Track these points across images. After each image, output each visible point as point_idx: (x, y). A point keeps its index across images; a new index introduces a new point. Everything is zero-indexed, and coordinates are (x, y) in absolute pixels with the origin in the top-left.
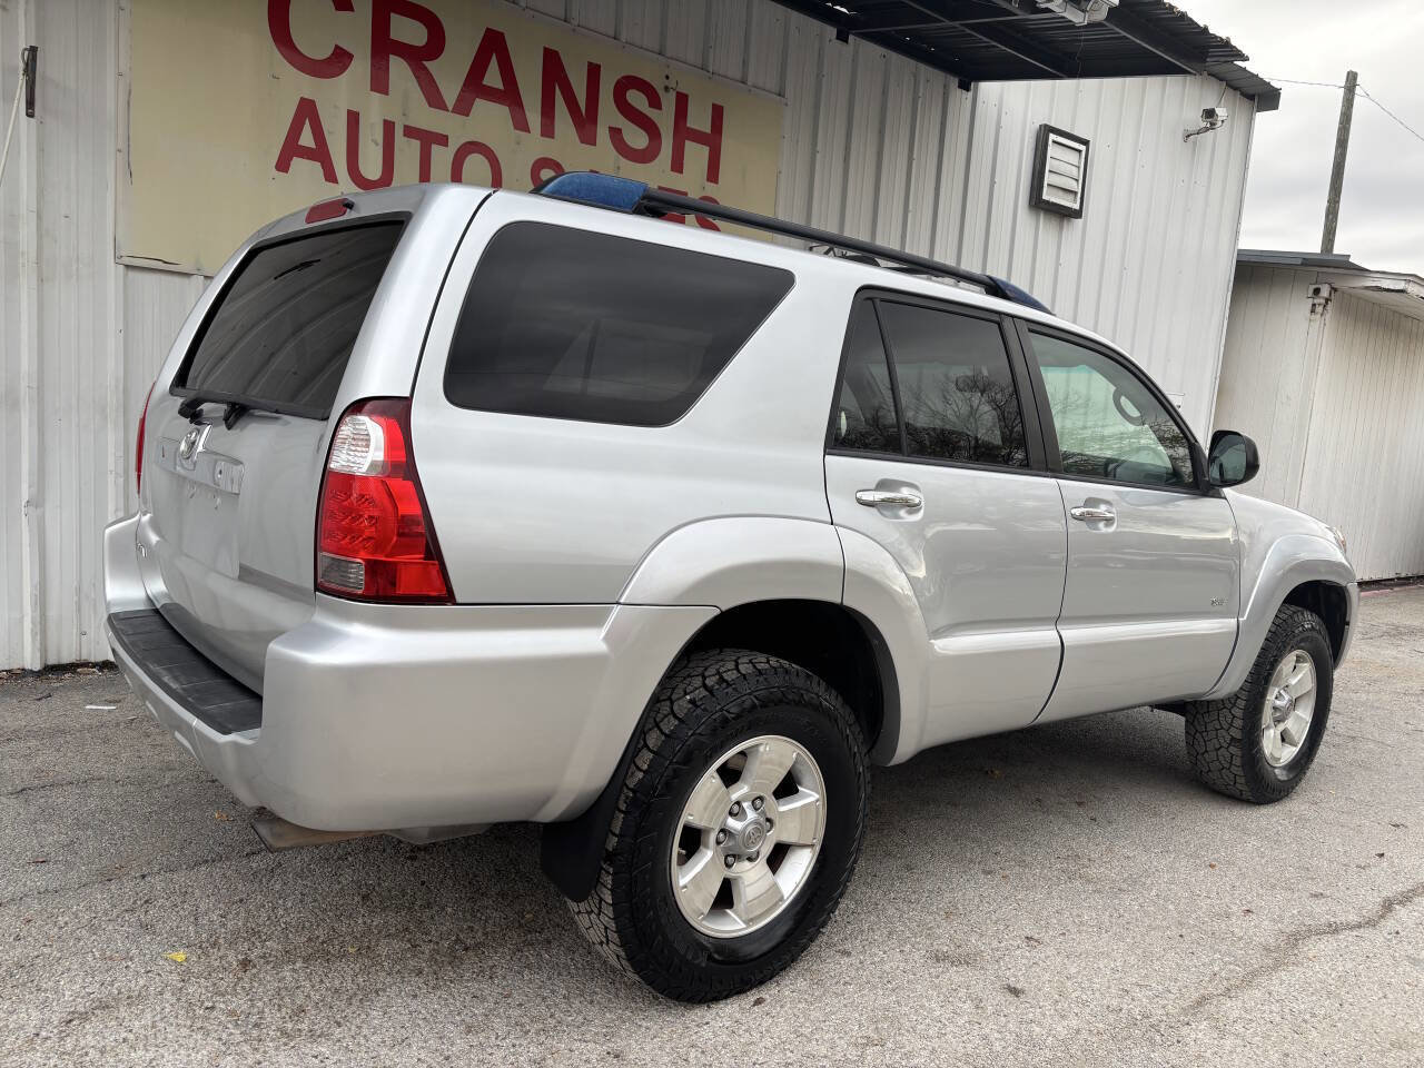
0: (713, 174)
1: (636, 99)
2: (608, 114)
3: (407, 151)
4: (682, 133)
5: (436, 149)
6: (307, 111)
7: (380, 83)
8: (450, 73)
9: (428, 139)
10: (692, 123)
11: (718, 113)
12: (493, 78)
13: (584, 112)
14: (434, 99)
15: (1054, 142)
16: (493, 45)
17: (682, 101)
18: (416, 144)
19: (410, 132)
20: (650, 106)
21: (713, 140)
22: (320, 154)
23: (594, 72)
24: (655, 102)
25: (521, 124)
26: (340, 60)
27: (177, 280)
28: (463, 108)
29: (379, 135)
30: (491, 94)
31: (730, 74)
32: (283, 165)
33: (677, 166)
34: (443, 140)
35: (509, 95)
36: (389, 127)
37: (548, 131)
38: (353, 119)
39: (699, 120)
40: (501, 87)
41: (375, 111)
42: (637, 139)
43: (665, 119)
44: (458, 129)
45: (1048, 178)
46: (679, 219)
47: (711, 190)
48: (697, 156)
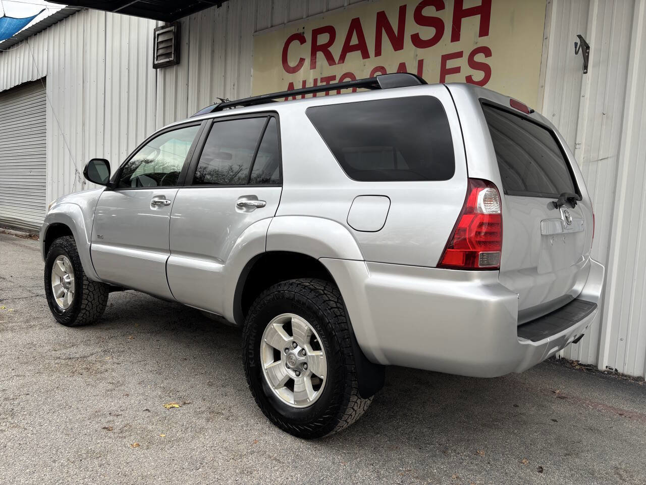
0: (484, 30)
1: (428, 11)
2: (411, 29)
4: (460, 15)
6: (291, 87)
7: (313, 65)
9: (329, 80)
10: (467, 5)
13: (397, 34)
14: (332, 62)
16: (356, 25)
18: (325, 84)
19: (323, 80)
20: (437, 10)
21: (484, 9)
23: (403, 10)
24: (440, 6)
25: (366, 55)
26: (301, 64)
28: (343, 58)
29: (312, 85)
30: (353, 48)
33: (456, 37)
34: (334, 78)
35: (362, 47)
36: (315, 81)
37: (378, 53)
38: (304, 83)
40: (358, 43)
41: (311, 77)
42: (427, 33)
43: (447, 13)
44: (340, 71)
46: (457, 70)
47: (484, 42)
48: (471, 25)
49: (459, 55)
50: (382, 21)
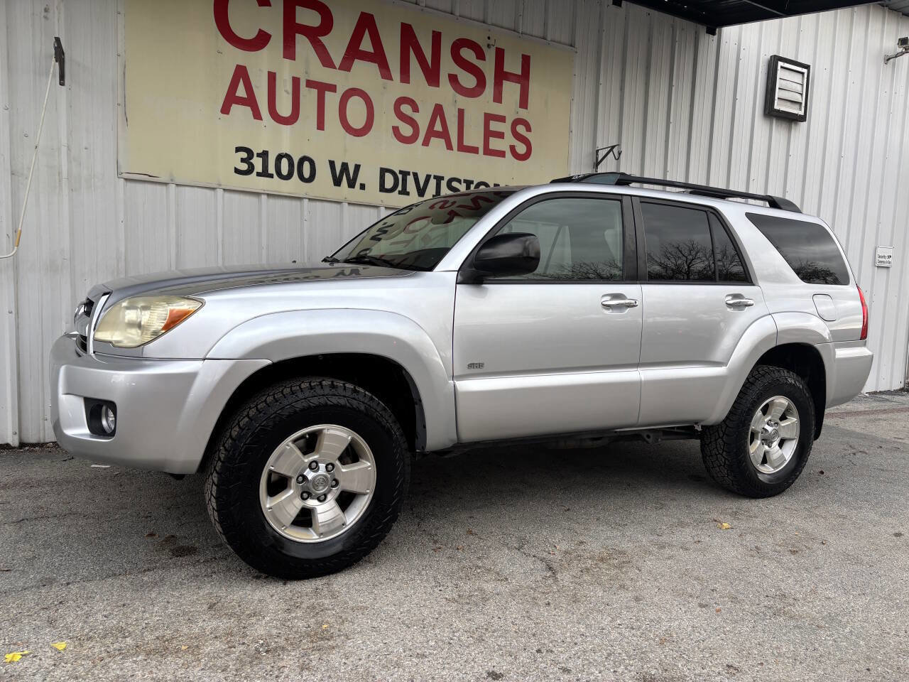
0: (524, 103)
1: (467, 54)
2: (448, 66)
3: (309, 98)
4: (501, 76)
5: (328, 95)
6: (241, 73)
7: (289, 52)
8: (337, 43)
9: (323, 89)
10: (507, 68)
11: (526, 61)
12: (366, 45)
13: (430, 65)
14: (327, 61)
15: (782, 67)
16: (366, 23)
17: (500, 54)
18: (315, 92)
19: (310, 84)
20: (478, 58)
21: (523, 78)
22: (250, 101)
23: (437, 38)
24: (481, 55)
25: (387, 75)
26: (261, 40)
27: (158, 187)
28: (346, 65)
29: (289, 87)
30: (365, 56)
31: (534, 33)
32: (225, 110)
33: (498, 98)
34: (333, 88)
35: (378, 57)
36: (296, 81)
37: (405, 78)
38: (272, 77)
39: (512, 66)
40: (372, 51)
41: (286, 71)
42: (468, 81)
43: (488, 68)
44: (344, 81)
45: (778, 94)
46: (500, 135)
47: (523, 114)
48: (511, 90)
49: (502, 119)
50: (408, 37)
